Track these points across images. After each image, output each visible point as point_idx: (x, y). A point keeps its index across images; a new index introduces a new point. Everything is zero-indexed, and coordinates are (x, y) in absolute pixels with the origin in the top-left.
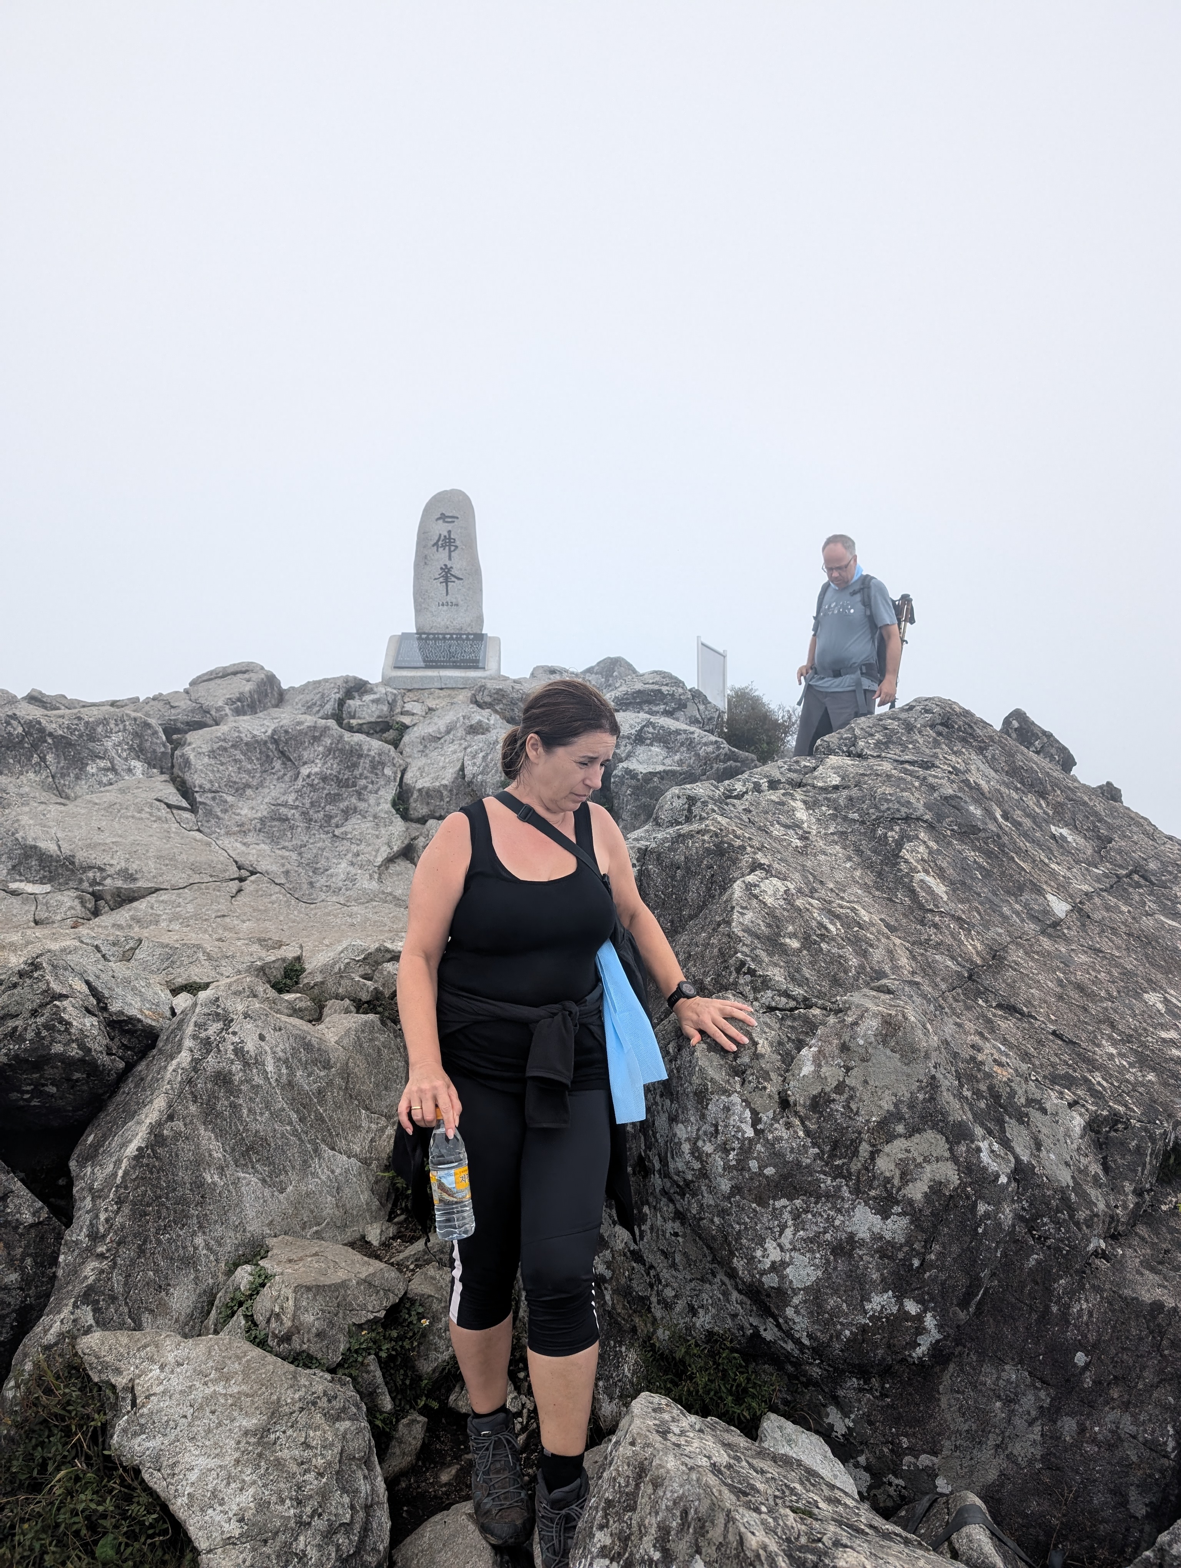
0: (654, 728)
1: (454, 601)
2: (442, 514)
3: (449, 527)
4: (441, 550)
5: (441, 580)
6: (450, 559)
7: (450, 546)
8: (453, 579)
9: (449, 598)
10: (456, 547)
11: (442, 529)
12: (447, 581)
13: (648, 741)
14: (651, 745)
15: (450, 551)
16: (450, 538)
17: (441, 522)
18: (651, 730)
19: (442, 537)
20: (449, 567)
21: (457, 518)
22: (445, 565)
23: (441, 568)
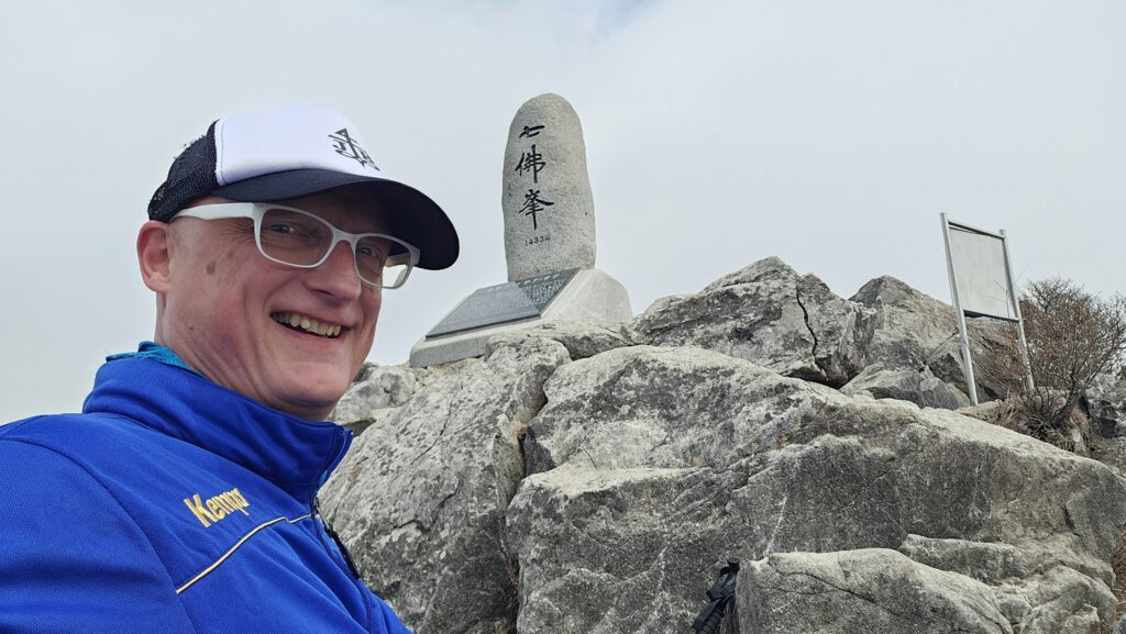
0: (643, 375)
1: (543, 234)
2: (526, 128)
3: (532, 141)
4: (524, 172)
5: (528, 210)
6: (536, 181)
7: (534, 165)
8: (541, 206)
9: (539, 232)
10: (543, 164)
11: (525, 145)
12: (533, 211)
13: (625, 409)
14: (631, 414)
15: (536, 171)
16: (535, 154)
17: (525, 137)
18: (634, 379)
19: (526, 156)
20: (535, 191)
21: (543, 127)
22: (531, 191)
23: (527, 196)
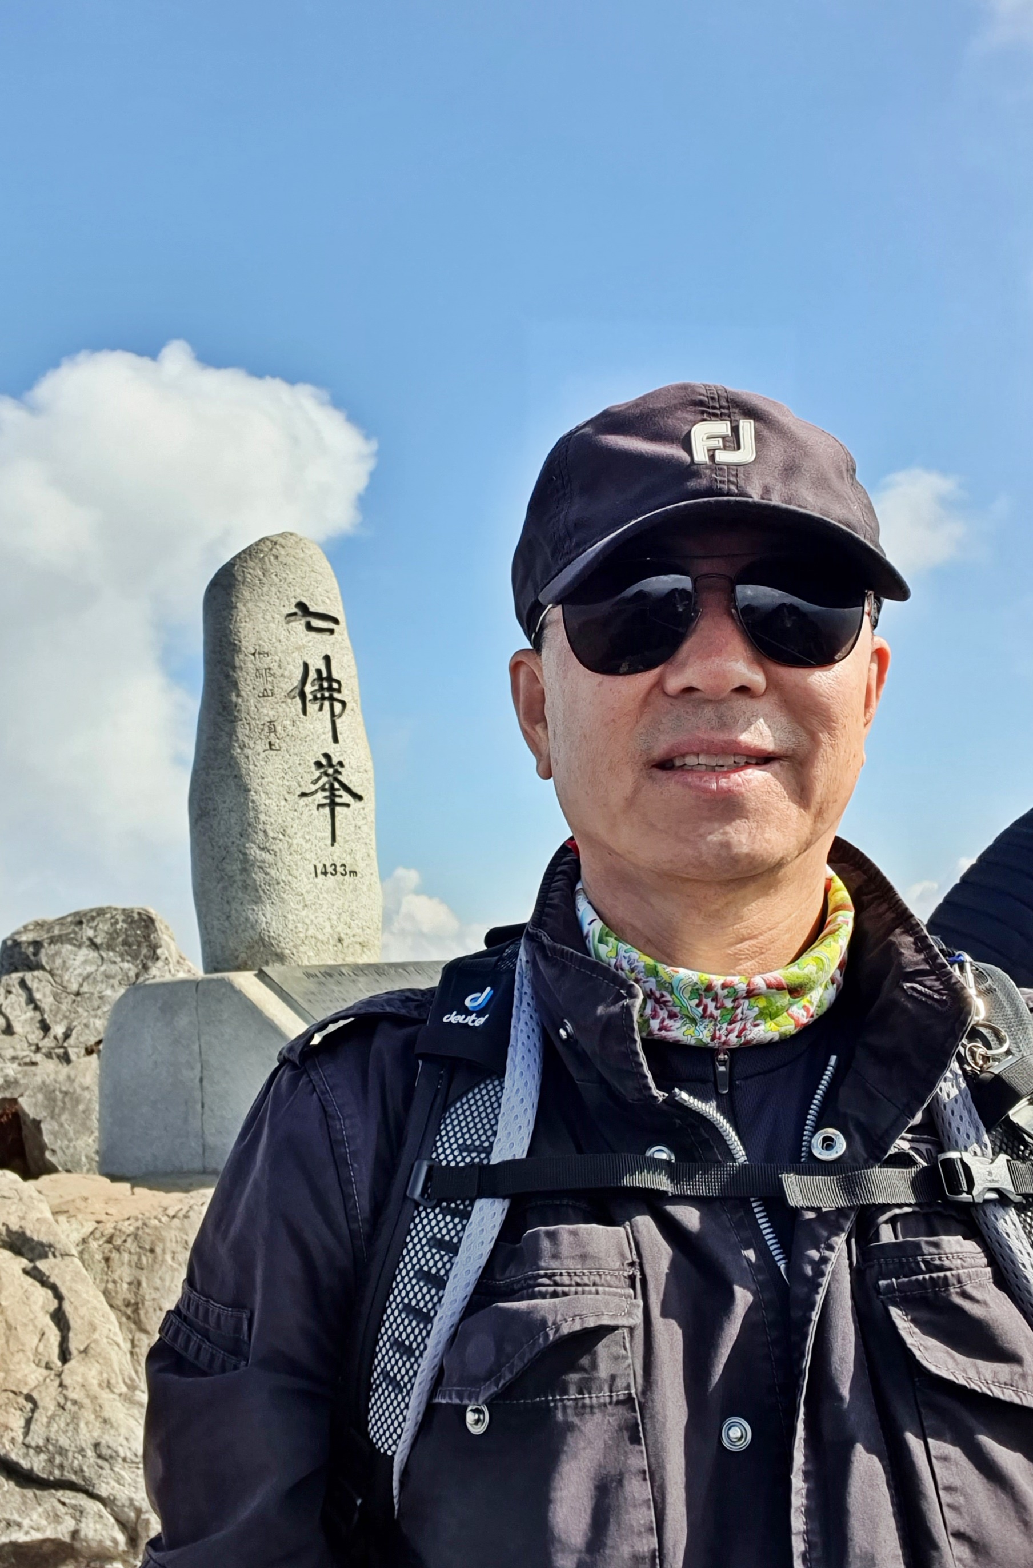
1: (348, 860)
2: (302, 606)
3: (321, 643)
4: (312, 708)
5: (321, 797)
6: (337, 738)
7: (330, 700)
8: (346, 798)
9: (337, 854)
10: (344, 704)
11: (305, 647)
12: (333, 805)
15: (333, 716)
16: (330, 679)
17: (299, 623)
19: (312, 675)
20: (335, 761)
21: (336, 621)
22: (327, 756)
23: (318, 765)
